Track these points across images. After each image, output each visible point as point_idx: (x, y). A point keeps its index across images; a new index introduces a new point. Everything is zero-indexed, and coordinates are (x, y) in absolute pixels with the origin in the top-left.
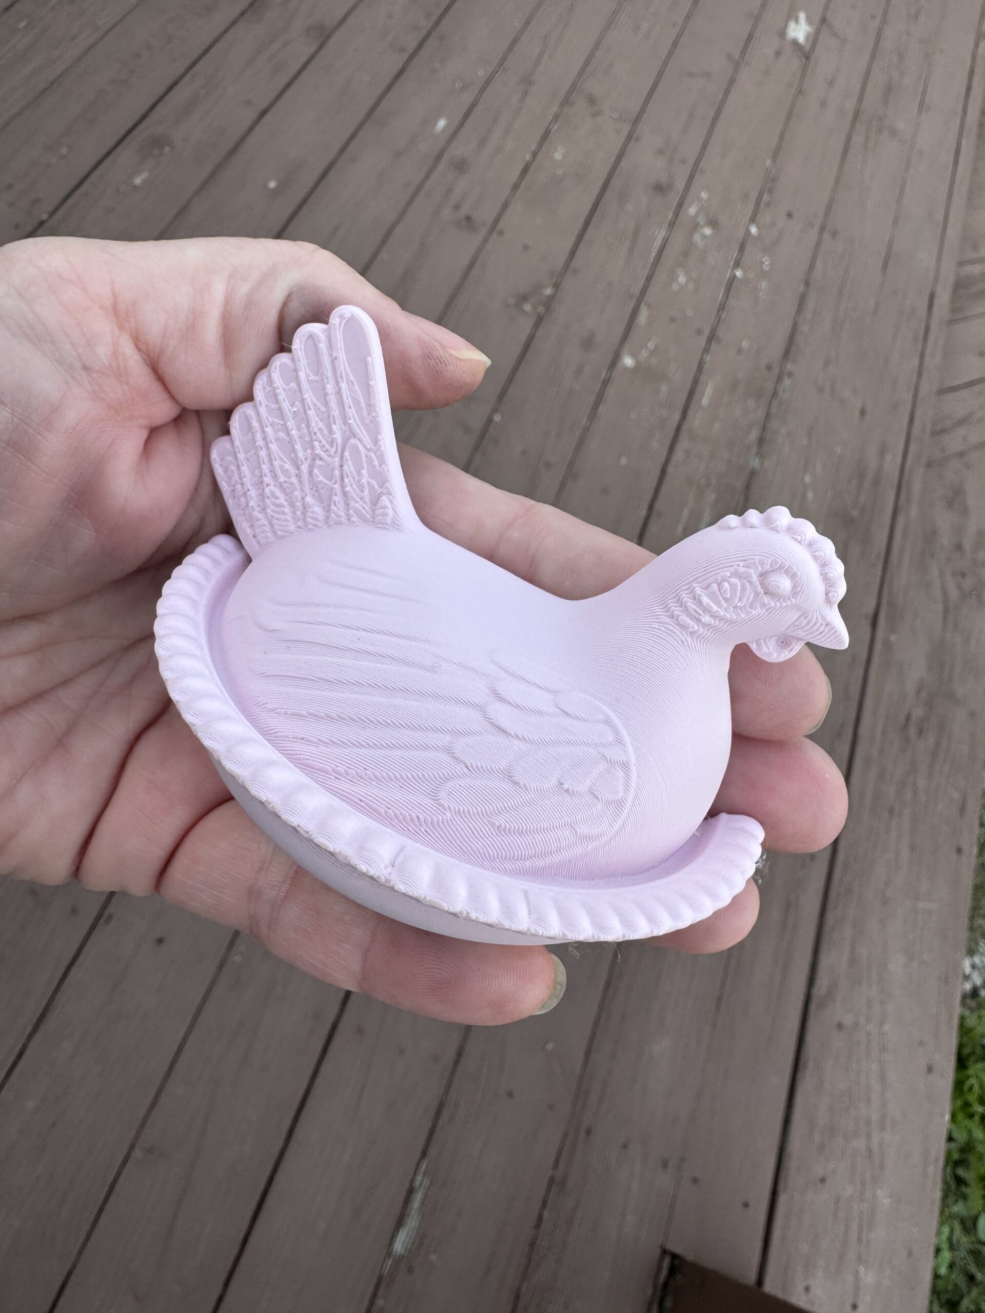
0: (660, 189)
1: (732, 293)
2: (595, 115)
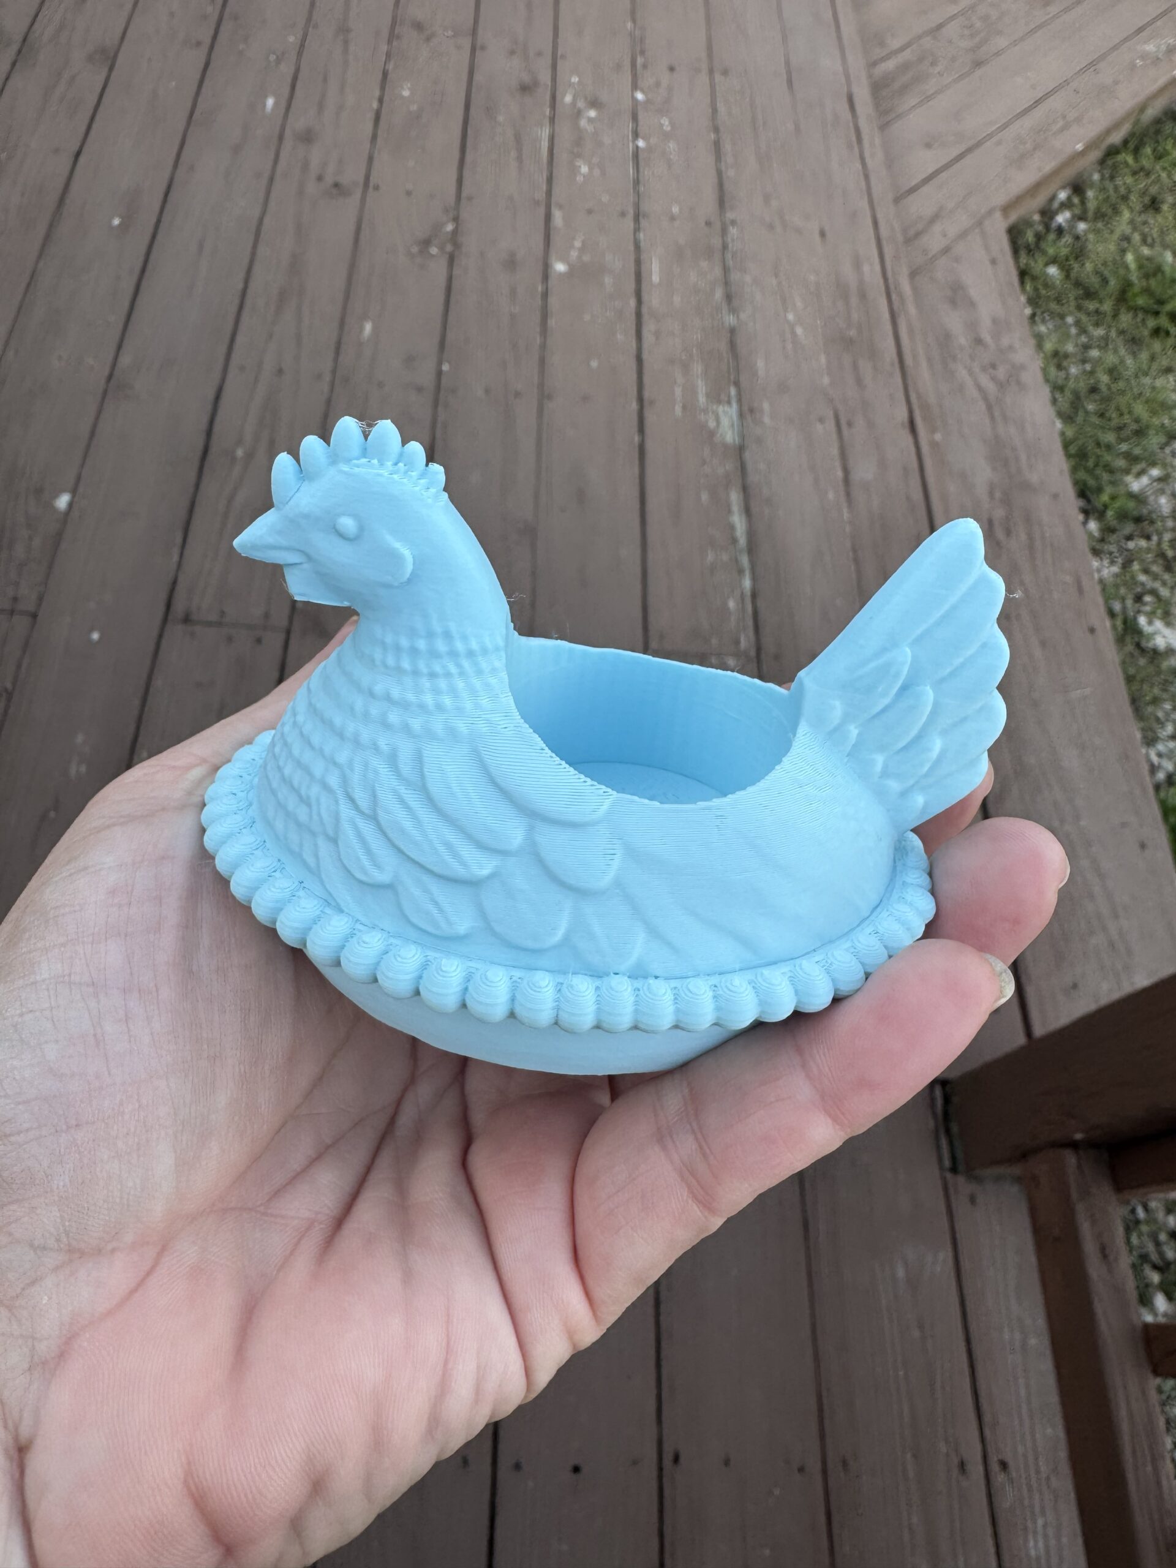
0: (525, 89)
1: (642, 163)
2: (428, 39)
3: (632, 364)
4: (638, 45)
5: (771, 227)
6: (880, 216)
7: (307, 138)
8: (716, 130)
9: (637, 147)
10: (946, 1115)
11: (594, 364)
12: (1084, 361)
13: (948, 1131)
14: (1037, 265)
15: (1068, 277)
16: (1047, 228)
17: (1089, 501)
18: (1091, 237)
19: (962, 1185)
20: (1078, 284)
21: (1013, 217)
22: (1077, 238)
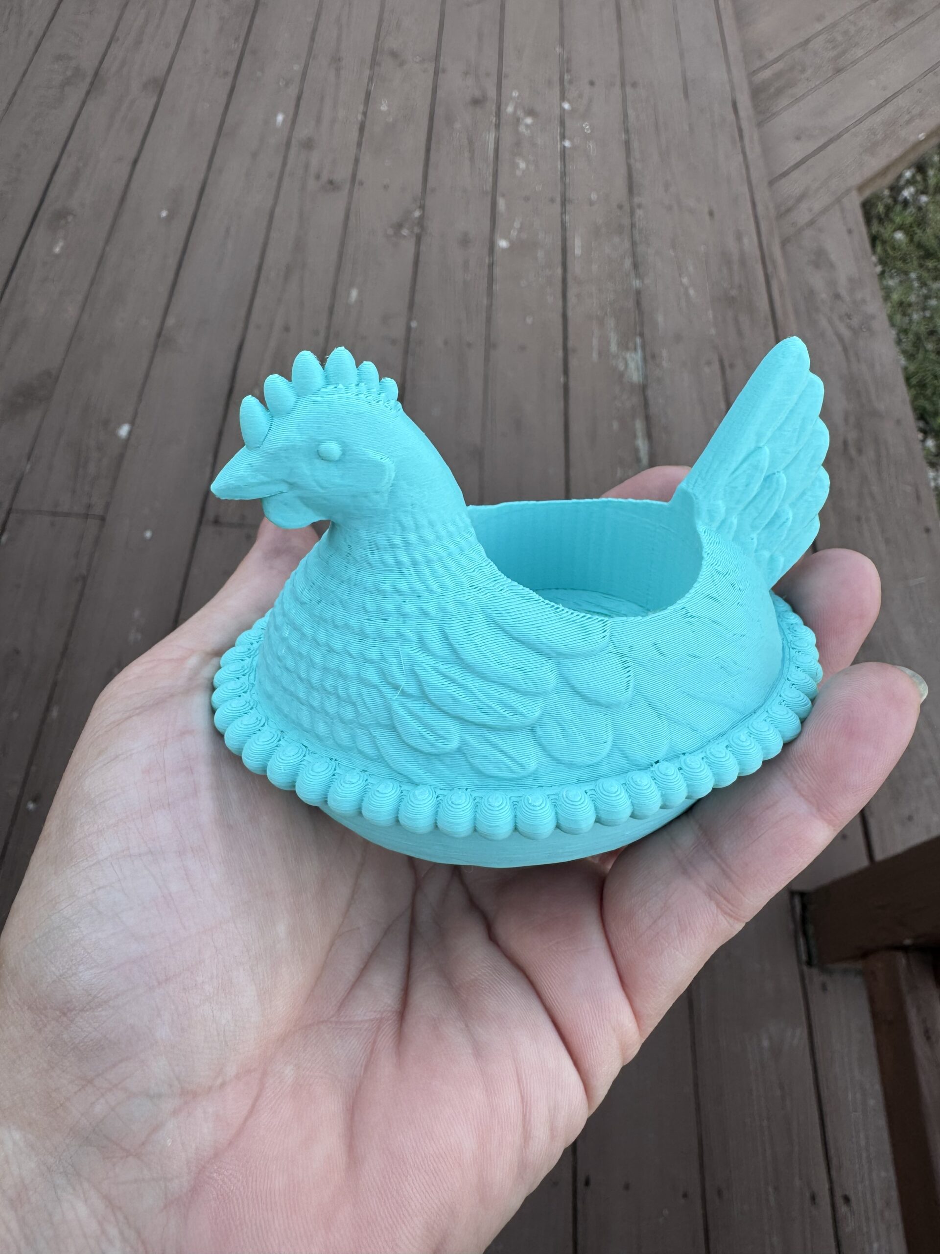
0: (477, 102)
1: (567, 161)
2: (402, 64)
3: (559, 320)
4: (565, 65)
5: (670, 208)
6: (758, 198)
7: (308, 145)
8: (627, 131)
9: (564, 147)
10: (804, 920)
11: (529, 320)
12: (924, 309)
13: (805, 934)
14: (886, 232)
15: (911, 240)
16: (895, 201)
17: (927, 423)
18: (932, 207)
19: (815, 976)
20: (920, 246)
21: (867, 193)
22: (920, 209)
